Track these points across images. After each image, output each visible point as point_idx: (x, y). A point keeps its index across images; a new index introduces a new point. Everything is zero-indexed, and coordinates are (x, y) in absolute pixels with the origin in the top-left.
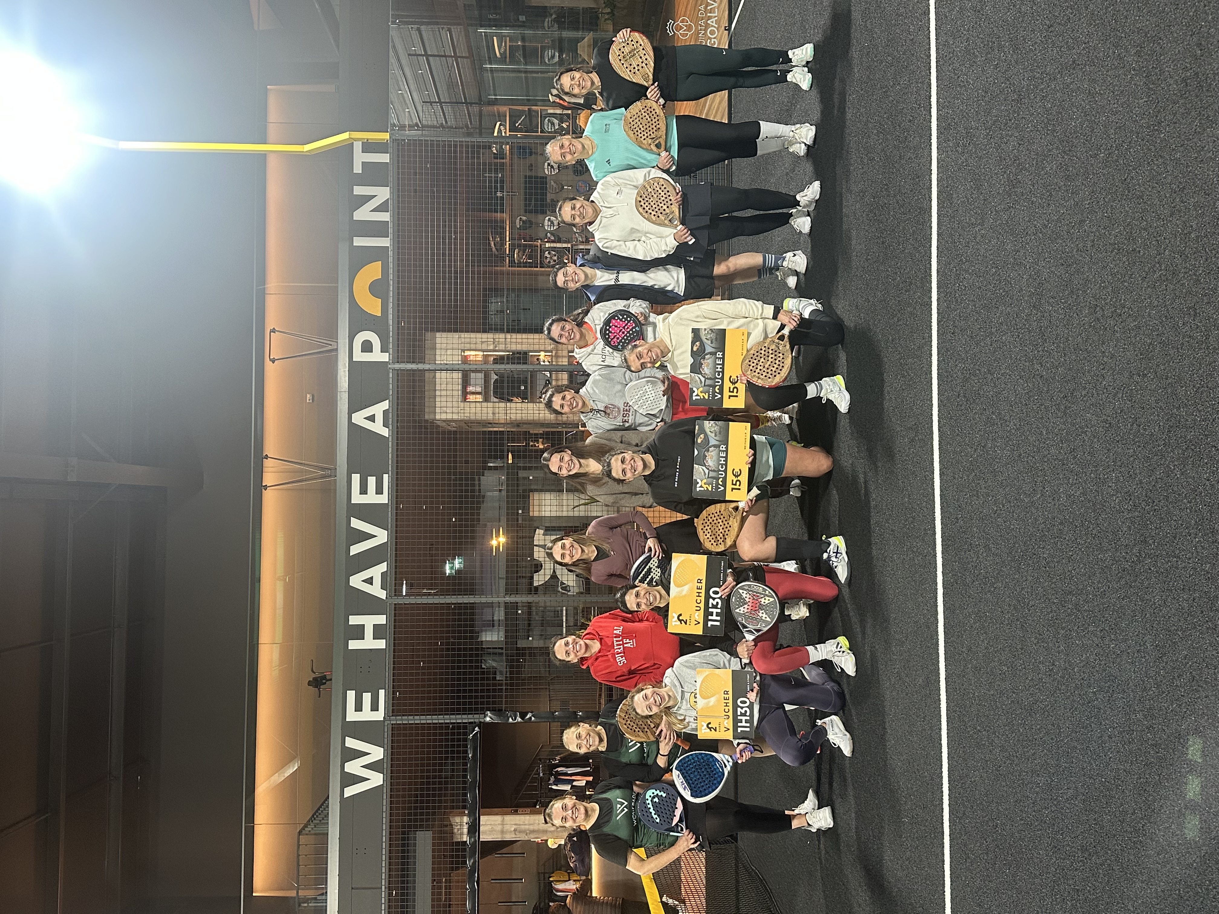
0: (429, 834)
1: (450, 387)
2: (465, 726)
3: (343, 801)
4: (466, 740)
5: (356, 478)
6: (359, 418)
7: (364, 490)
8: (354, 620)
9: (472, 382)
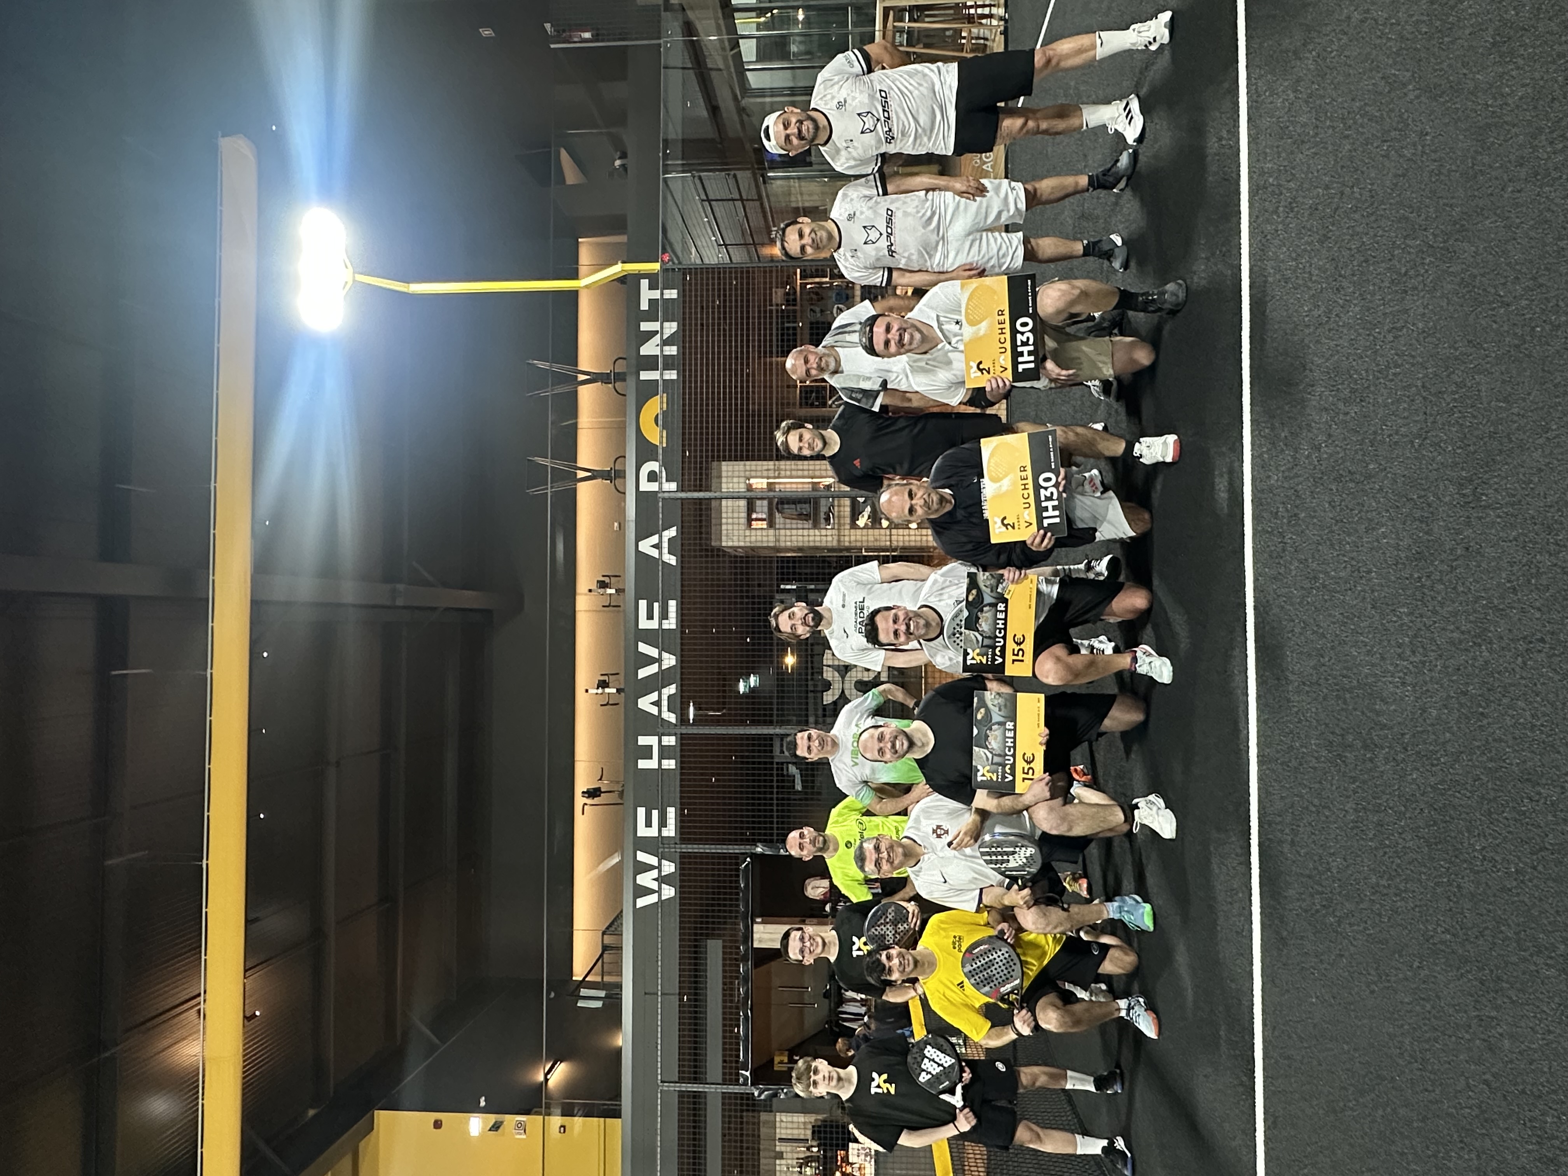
0: (719, 943)
1: (736, 515)
2: (736, 857)
3: (636, 910)
4: (738, 870)
5: (643, 604)
6: (646, 546)
7: (650, 617)
8: (643, 741)
9: (758, 509)
